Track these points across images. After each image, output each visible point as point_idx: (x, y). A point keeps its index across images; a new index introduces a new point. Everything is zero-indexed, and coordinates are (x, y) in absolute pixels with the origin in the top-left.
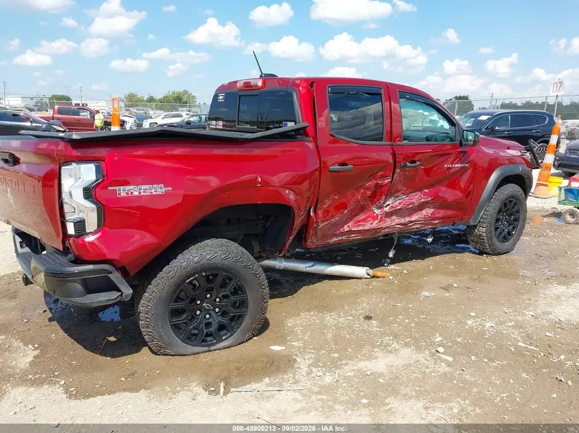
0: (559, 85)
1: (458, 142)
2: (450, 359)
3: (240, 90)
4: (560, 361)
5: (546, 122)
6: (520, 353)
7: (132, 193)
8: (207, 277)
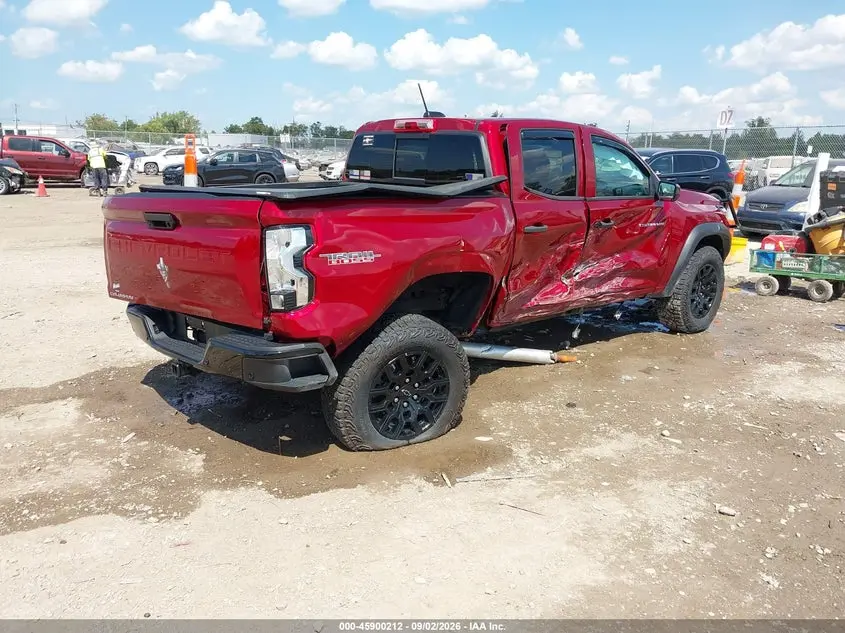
0: (728, 115)
1: (652, 196)
2: (679, 442)
3: (398, 131)
4: (793, 438)
5: (717, 166)
6: (747, 432)
7: (342, 261)
8: (409, 358)
